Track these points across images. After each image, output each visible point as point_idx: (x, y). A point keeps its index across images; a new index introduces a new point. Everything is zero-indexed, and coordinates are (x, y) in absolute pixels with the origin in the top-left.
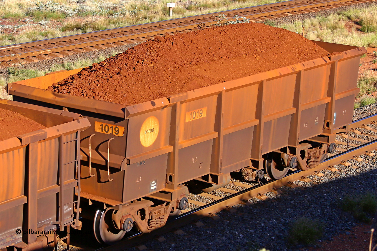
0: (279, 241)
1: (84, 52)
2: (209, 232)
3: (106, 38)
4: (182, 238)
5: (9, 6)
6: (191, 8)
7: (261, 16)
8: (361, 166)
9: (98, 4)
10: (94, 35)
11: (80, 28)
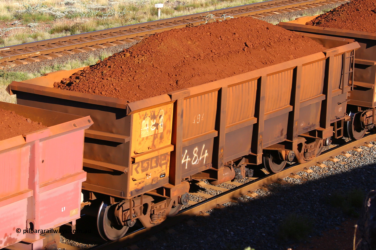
0: (270, 237)
1: (73, 53)
2: (200, 231)
3: (95, 40)
4: (173, 237)
6: (179, 8)
7: (248, 15)
8: (349, 161)
9: (87, 6)
10: (83, 36)
11: (69, 30)
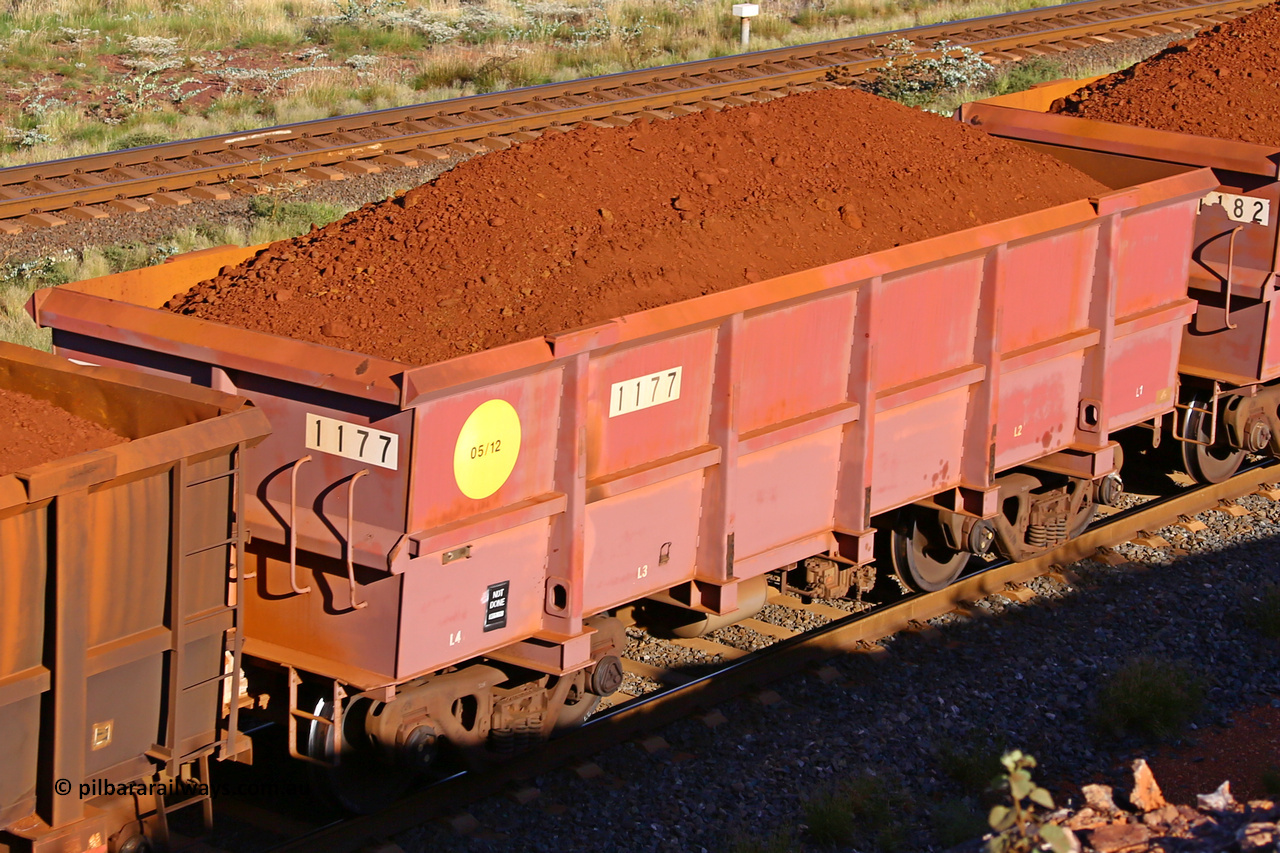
0: (1071, 725)
1: (482, 150)
3: (549, 110)
4: (775, 716)
5: (258, 12)
6: (807, 18)
7: (1018, 46)
9: (527, 7)
10: (512, 99)
11: (471, 80)
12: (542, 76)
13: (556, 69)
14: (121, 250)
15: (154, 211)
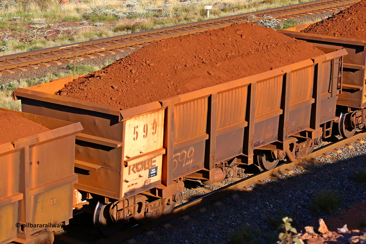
0: (305, 209)
1: (133, 49)
2: (243, 203)
3: (152, 37)
4: (220, 209)
5: (69, 11)
6: (226, 9)
7: (286, 16)
9: (145, 8)
10: (142, 34)
11: (130, 29)
12: (150, 27)
13: (154, 25)
14: (31, 80)
15: (40, 69)
